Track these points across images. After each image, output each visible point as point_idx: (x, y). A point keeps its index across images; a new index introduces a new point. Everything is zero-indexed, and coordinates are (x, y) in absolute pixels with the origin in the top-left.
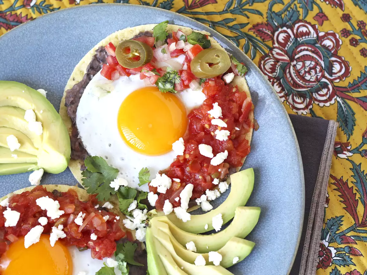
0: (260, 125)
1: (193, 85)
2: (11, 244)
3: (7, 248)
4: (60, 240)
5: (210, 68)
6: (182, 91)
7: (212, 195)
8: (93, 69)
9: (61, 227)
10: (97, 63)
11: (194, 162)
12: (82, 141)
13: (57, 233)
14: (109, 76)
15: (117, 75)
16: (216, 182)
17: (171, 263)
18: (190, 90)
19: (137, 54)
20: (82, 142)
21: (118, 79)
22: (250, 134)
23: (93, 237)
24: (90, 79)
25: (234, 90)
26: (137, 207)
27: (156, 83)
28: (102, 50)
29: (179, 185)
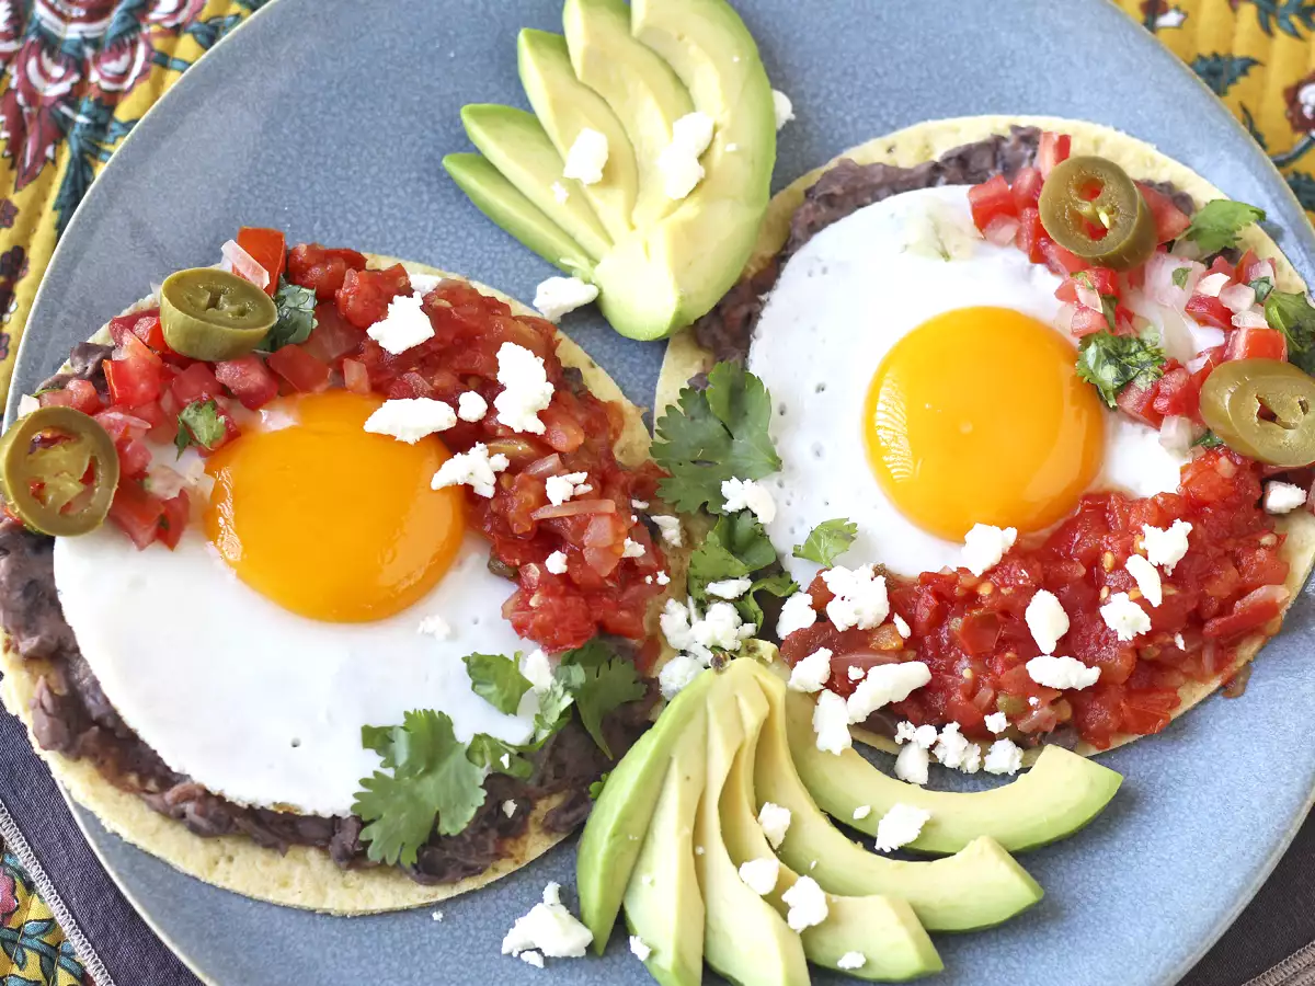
0: (1249, 693)
1: (1175, 429)
2: (339, 385)
3: (318, 389)
4: (468, 489)
5: (1256, 419)
6: (1134, 419)
7: (954, 748)
8: (962, 166)
9: (501, 462)
10: (987, 162)
11: (988, 622)
12: (763, 314)
13: (478, 468)
14: (986, 216)
15: (1008, 231)
16: (996, 722)
17: (684, 804)
18: (1153, 436)
19: (1105, 220)
20: (759, 317)
21: (1001, 244)
22: (1202, 691)
23: (556, 563)
24: (931, 183)
25: (1267, 540)
26: (738, 601)
27: (1086, 340)
28: (1030, 138)
29: (895, 644)
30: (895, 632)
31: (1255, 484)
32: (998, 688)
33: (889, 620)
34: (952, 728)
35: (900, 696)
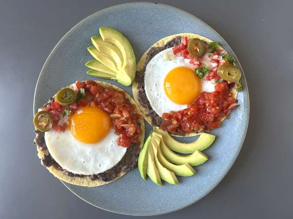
0: (231, 118)
1: (213, 81)
6: (205, 80)
8: (169, 45)
10: (173, 43)
11: (191, 118)
14: (176, 52)
15: (179, 54)
17: (152, 158)
18: (209, 82)
20: (144, 76)
21: (178, 56)
24: (165, 49)
25: (230, 95)
27: (196, 69)
28: (180, 38)
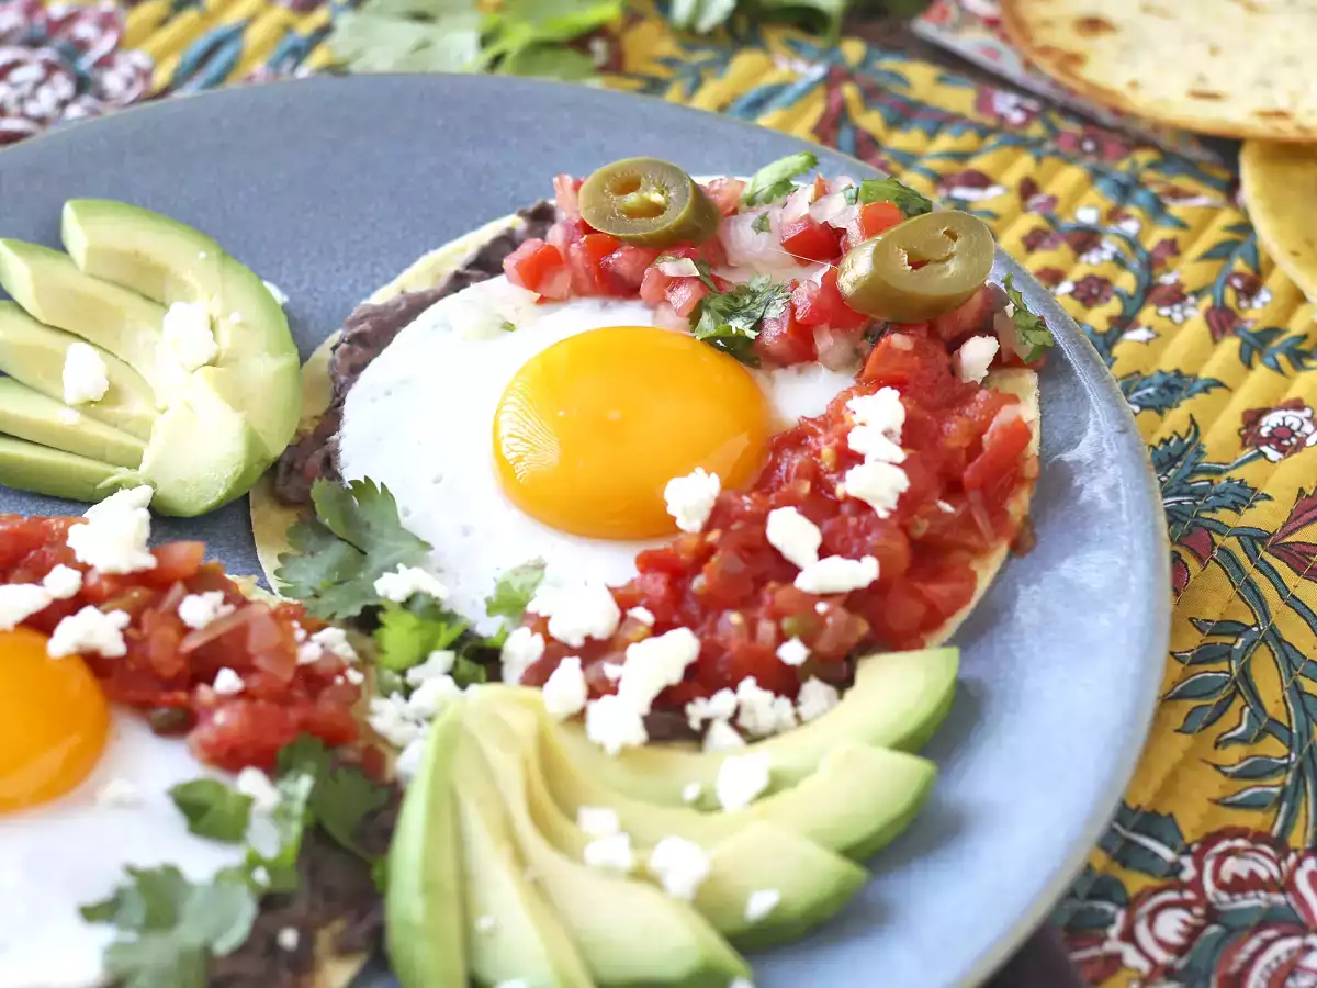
5: (910, 272)
9: (120, 618)
15: (563, 278)
16: (793, 653)
19: (656, 198)
22: (992, 563)
23: (227, 680)
24: (461, 287)
26: (452, 671)
27: (695, 314)
29: (642, 630)
30: (636, 621)
31: (943, 359)
32: (776, 616)
33: (623, 618)
34: (748, 686)
35: (675, 675)
